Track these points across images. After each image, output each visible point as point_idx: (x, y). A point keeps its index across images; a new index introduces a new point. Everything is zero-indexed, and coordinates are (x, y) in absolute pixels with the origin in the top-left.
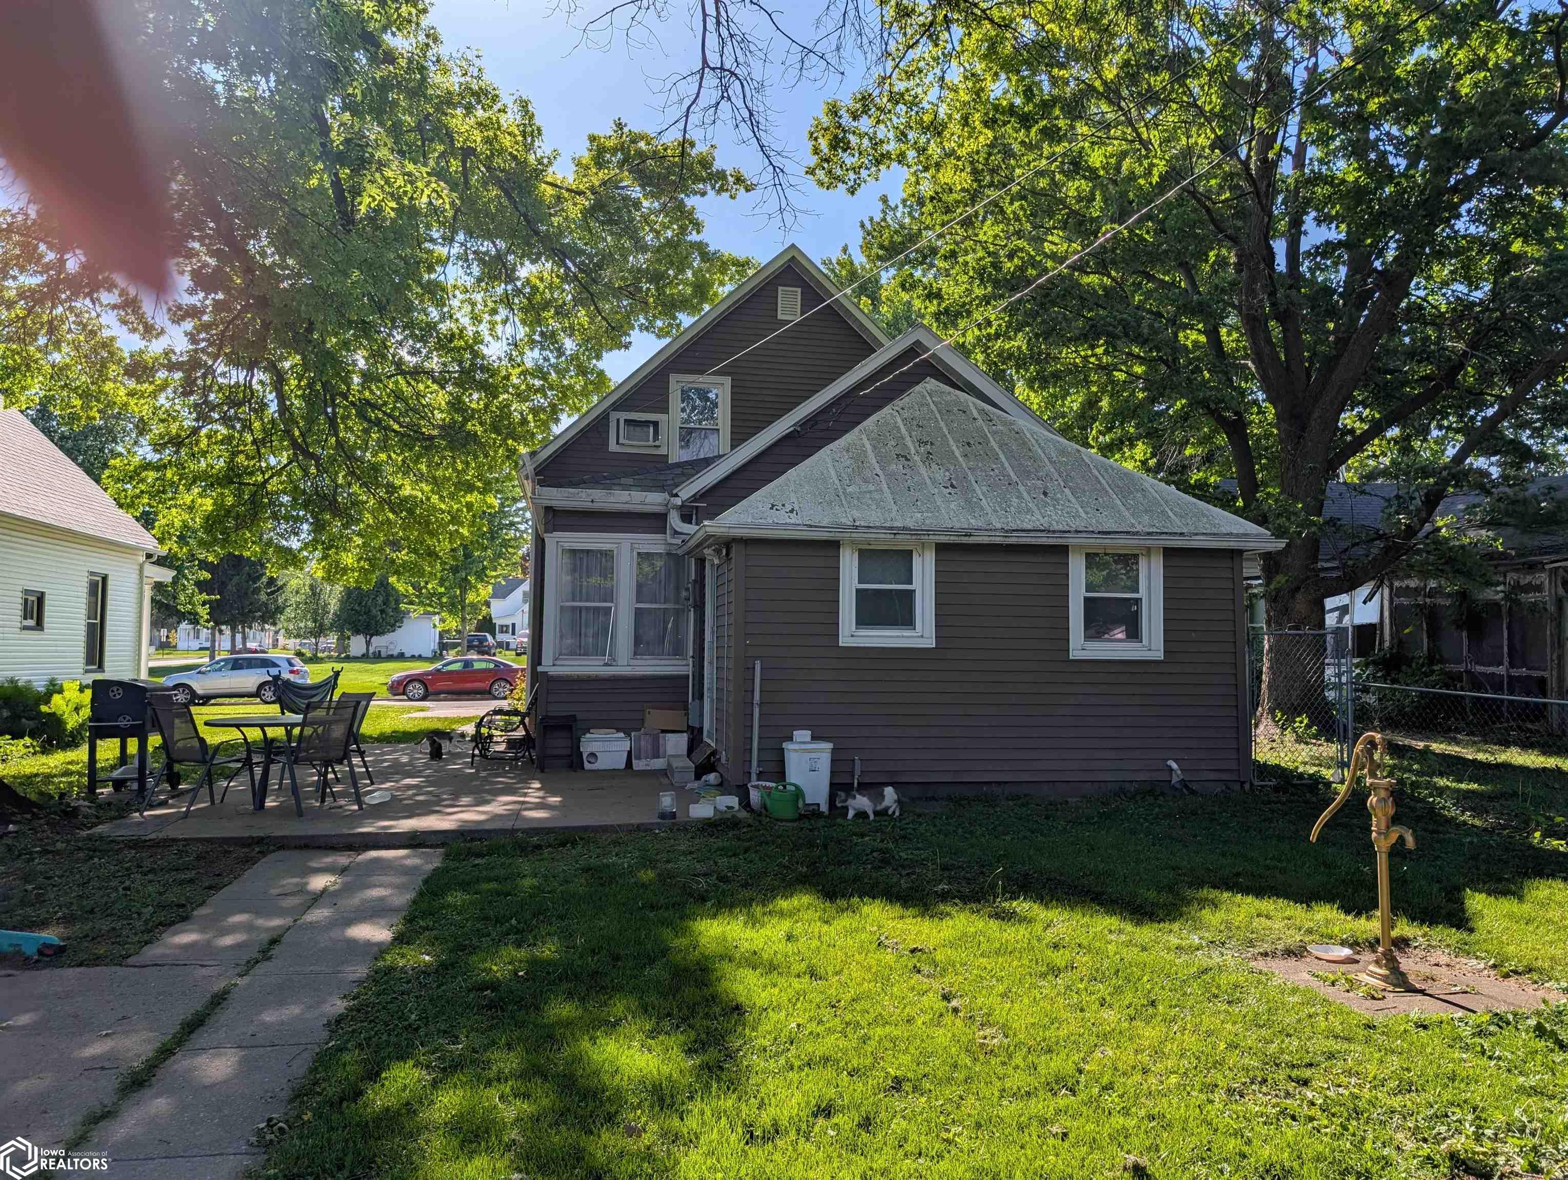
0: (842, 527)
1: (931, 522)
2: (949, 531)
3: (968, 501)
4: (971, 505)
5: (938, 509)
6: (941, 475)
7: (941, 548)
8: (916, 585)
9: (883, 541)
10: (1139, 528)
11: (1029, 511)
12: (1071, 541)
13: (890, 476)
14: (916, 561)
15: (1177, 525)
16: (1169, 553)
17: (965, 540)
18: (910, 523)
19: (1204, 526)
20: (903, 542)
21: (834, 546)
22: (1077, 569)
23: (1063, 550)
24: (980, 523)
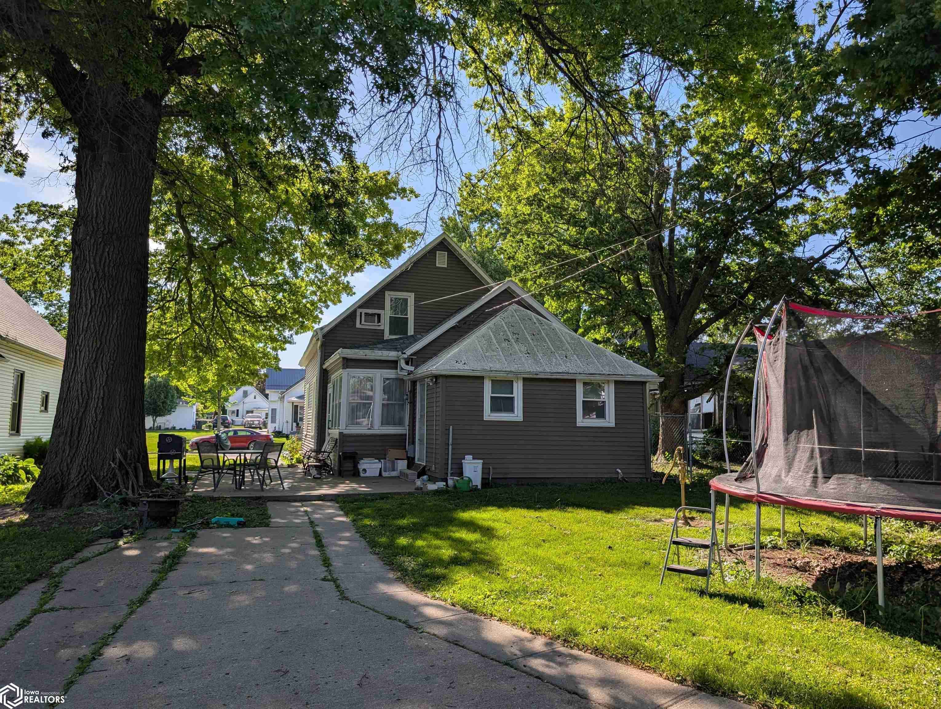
0: (485, 370)
1: (521, 369)
2: (529, 373)
3: (535, 360)
4: (537, 362)
5: (523, 363)
6: (524, 349)
7: (525, 379)
8: (515, 395)
9: (501, 376)
10: (604, 372)
11: (560, 364)
12: (578, 377)
13: (503, 349)
14: (515, 385)
15: (620, 371)
16: (616, 382)
17: (535, 376)
18: (513, 370)
19: (630, 372)
20: (510, 377)
21: (481, 378)
22: (580, 389)
23: (574, 381)
24: (540, 370)
